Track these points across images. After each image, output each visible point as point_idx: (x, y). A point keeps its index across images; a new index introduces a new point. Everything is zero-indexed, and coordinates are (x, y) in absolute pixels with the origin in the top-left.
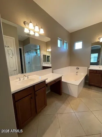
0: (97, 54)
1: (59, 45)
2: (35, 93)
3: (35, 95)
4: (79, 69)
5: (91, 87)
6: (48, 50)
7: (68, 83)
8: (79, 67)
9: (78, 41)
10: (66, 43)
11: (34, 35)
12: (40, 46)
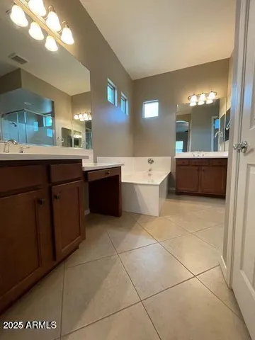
0: (182, 142)
1: (110, 98)
2: (50, 188)
3: (51, 197)
4: (153, 164)
5: (181, 196)
6: (76, 117)
7: (136, 184)
8: (153, 158)
9: (150, 98)
10: (125, 100)
11: (44, 42)
12: (53, 103)
